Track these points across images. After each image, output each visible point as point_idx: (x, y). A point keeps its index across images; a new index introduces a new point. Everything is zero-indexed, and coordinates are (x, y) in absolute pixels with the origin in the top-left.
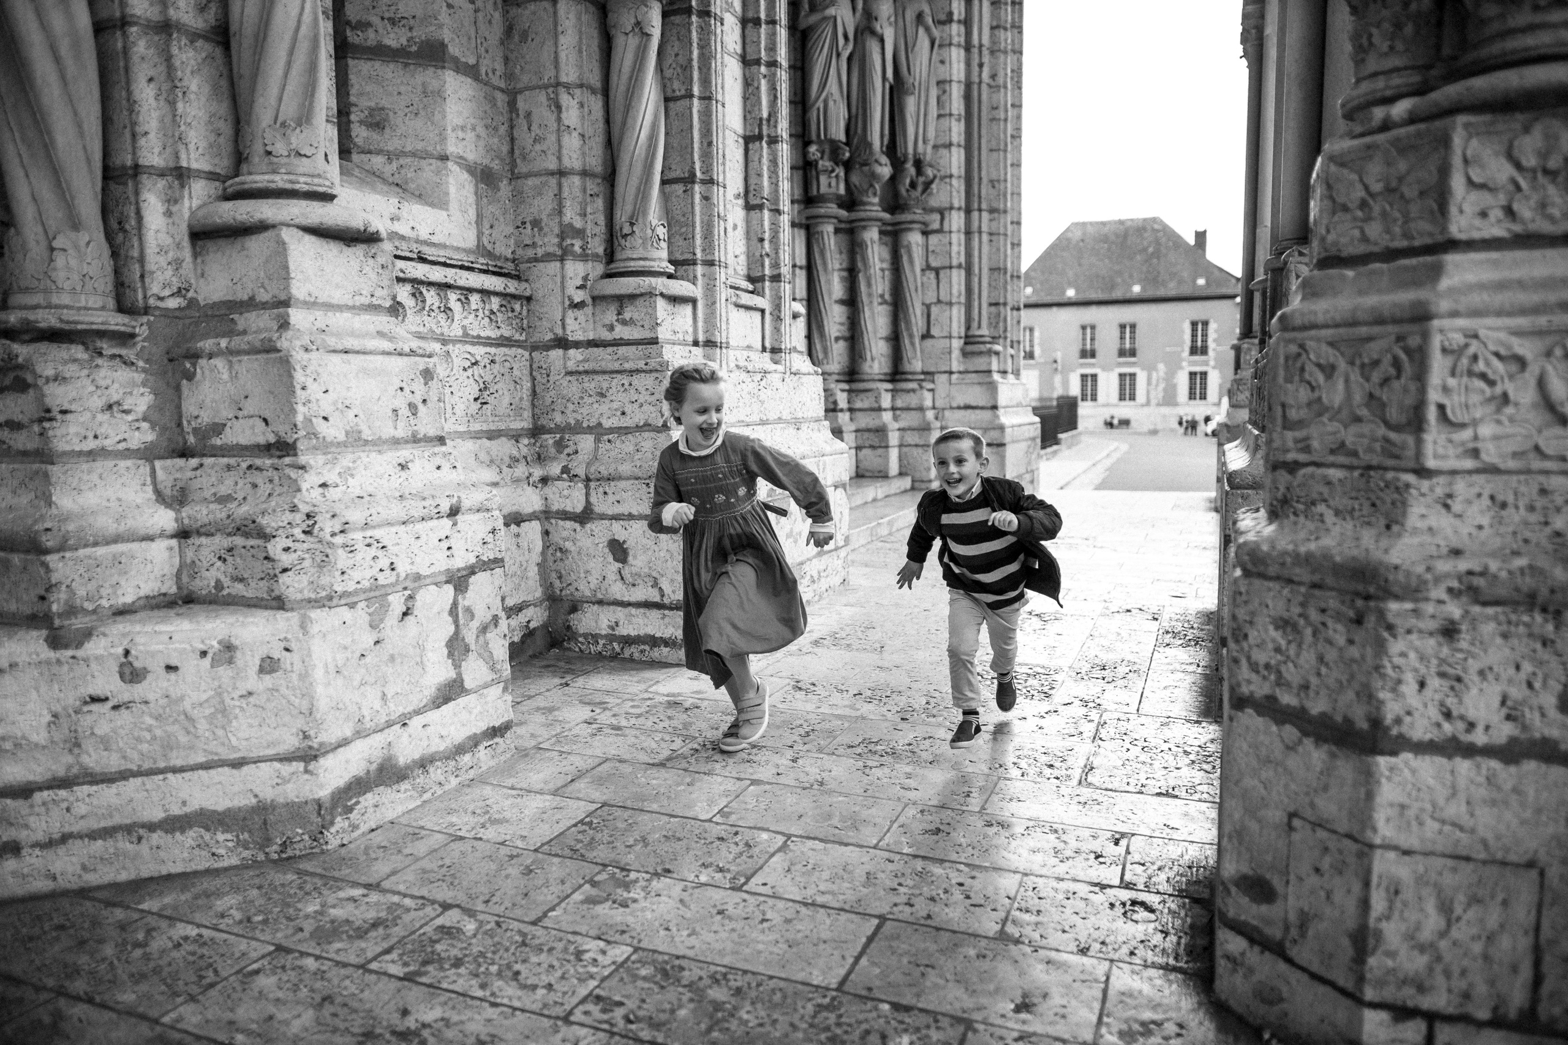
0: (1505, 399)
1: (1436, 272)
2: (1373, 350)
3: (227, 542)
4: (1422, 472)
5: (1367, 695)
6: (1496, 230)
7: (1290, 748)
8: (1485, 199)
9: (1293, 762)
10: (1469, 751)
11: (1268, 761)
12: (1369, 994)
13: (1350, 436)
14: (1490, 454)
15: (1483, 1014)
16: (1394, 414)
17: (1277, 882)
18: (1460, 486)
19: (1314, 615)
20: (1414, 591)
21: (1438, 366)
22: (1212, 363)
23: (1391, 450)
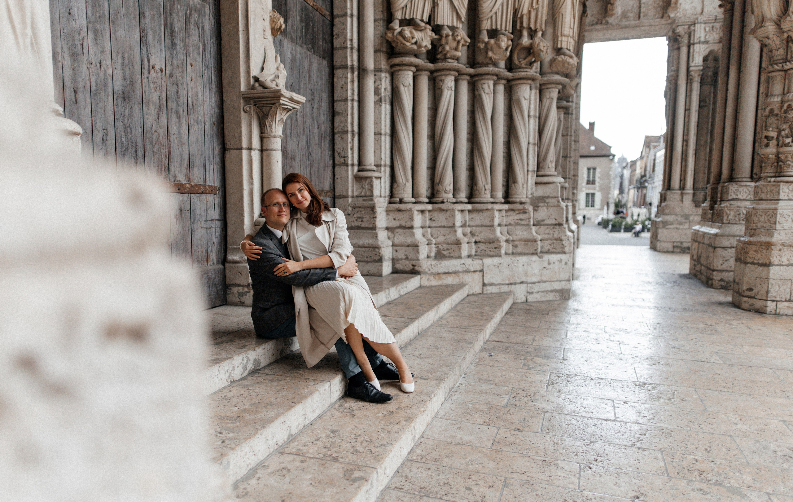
0: (787, 220)
1: (778, 203)
2: (768, 213)
3: (552, 242)
4: (776, 230)
5: (769, 259)
6: (786, 198)
7: (756, 268)
8: (784, 194)
9: (756, 270)
10: (782, 265)
11: (752, 271)
12: (769, 299)
13: (765, 225)
14: (785, 228)
15: (784, 300)
16: (772, 222)
17: (753, 288)
18: (781, 232)
19: (760, 249)
20: (775, 245)
21: (778, 216)
22: (597, 189)
23: (771, 227)
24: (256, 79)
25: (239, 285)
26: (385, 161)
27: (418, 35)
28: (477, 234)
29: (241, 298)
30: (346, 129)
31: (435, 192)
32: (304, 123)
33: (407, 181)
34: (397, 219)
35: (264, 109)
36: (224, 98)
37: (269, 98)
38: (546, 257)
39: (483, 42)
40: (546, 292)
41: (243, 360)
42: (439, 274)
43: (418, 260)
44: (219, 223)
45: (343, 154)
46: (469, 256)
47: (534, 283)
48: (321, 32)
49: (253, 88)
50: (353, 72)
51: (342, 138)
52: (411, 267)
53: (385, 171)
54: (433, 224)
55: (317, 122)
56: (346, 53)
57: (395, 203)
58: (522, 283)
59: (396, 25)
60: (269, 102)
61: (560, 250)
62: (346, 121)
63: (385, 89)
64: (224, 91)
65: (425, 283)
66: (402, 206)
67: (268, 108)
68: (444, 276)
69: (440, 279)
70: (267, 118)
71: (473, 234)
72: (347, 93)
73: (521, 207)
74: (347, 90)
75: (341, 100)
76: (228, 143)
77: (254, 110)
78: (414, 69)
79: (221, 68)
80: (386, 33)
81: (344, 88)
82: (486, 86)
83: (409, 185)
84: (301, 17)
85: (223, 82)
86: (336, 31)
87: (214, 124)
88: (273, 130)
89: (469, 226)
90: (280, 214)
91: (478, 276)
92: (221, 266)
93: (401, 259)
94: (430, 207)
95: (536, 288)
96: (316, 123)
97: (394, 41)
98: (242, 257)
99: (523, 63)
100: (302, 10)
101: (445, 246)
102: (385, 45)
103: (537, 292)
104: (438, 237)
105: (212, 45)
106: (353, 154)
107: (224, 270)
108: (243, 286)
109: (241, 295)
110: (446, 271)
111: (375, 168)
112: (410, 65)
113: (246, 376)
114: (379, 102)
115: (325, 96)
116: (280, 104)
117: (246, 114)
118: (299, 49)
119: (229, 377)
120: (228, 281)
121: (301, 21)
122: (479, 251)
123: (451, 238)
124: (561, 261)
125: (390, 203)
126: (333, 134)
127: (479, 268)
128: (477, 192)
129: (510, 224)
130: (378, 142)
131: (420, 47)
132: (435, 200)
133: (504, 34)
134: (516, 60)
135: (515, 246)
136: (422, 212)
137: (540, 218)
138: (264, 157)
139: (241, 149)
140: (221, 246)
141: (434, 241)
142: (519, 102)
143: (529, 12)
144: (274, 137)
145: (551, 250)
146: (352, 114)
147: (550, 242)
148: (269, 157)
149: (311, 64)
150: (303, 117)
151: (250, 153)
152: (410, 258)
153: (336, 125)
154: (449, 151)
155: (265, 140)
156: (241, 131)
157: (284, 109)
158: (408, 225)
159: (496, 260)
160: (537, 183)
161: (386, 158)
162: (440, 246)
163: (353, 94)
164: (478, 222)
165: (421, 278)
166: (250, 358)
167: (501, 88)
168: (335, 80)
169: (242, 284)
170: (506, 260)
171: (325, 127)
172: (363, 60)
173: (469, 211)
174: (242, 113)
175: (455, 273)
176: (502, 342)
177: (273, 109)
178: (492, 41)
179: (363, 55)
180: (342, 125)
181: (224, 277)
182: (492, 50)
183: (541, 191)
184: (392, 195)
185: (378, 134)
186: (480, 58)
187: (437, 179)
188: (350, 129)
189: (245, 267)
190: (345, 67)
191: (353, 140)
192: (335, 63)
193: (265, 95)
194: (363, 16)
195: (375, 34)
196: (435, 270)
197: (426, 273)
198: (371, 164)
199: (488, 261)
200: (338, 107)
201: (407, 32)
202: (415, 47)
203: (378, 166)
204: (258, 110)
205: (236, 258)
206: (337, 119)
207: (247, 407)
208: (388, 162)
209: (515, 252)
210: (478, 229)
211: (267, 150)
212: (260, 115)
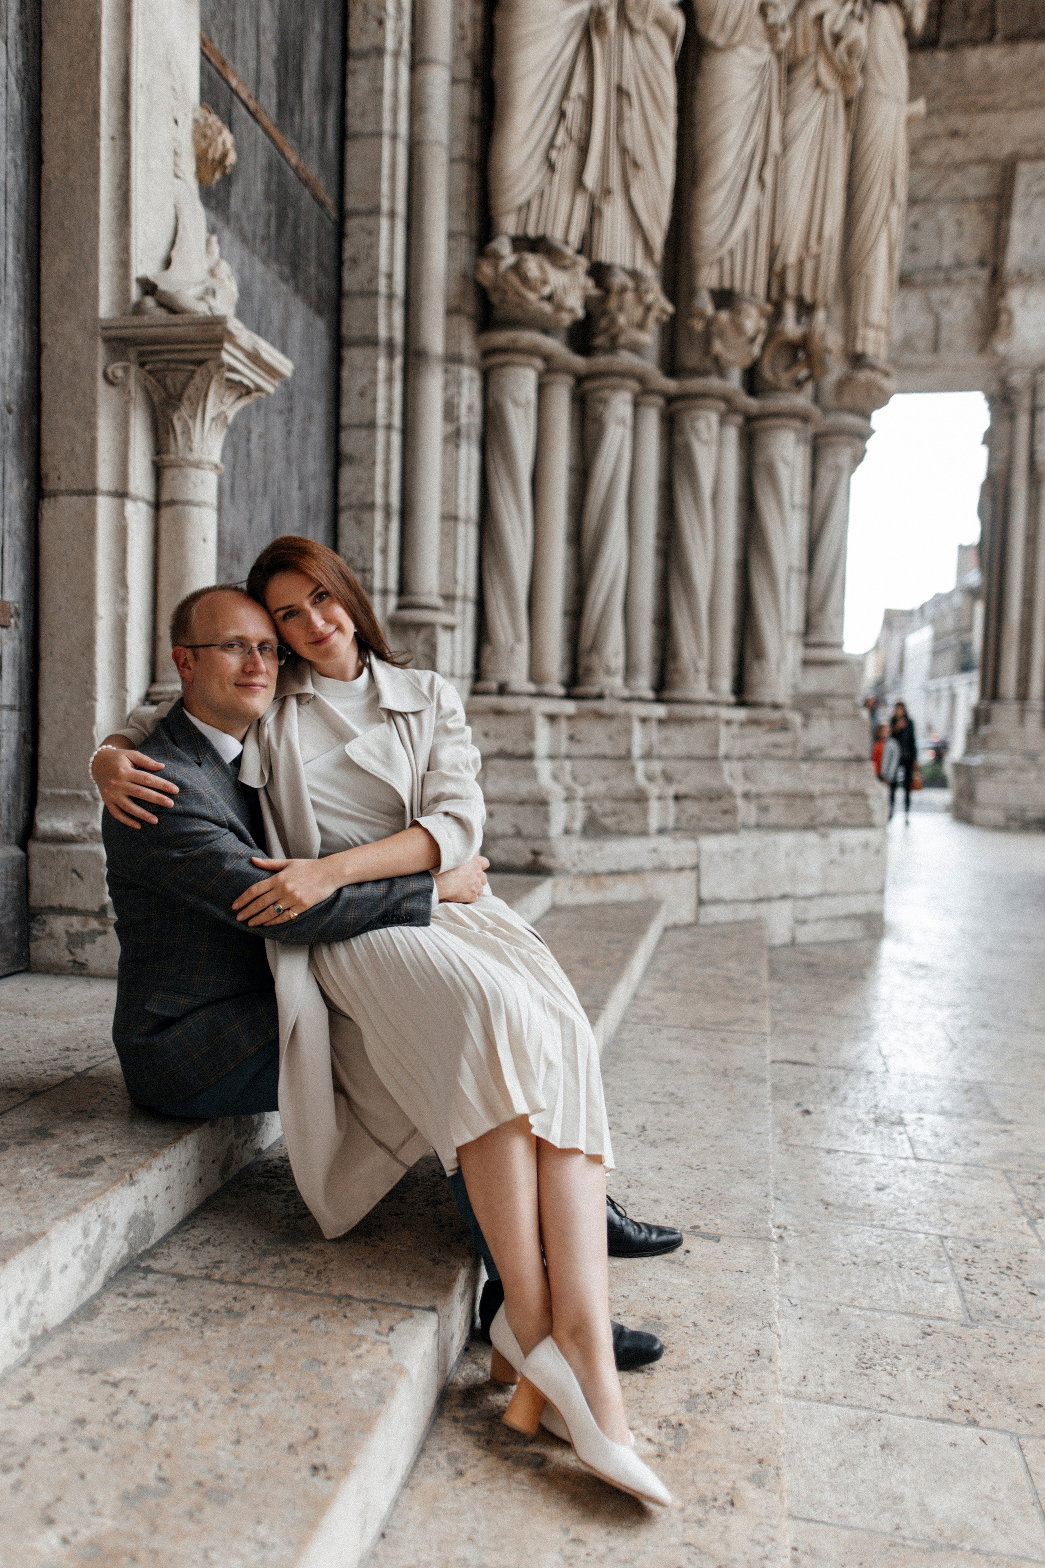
24: (149, 288)
25: (72, 911)
26: (465, 587)
27: (557, 279)
28: (677, 777)
29: (78, 951)
30: (369, 500)
31: (581, 671)
32: (267, 467)
33: (518, 639)
34: (492, 734)
35: (169, 381)
36: (46, 339)
37: (186, 342)
38: (837, 836)
39: (702, 315)
40: (834, 919)
41: (86, 1233)
42: (596, 875)
43: (545, 837)
44: (14, 716)
45: (360, 563)
46: (662, 831)
47: (809, 898)
48: (313, 242)
49: (138, 309)
50: (391, 356)
51: (359, 522)
52: (529, 857)
53: (464, 612)
54: (577, 750)
55: (300, 470)
56: (375, 307)
57: (486, 693)
58: (784, 897)
59: (503, 246)
60: (187, 356)
61: (860, 819)
62: (371, 479)
63: (470, 408)
64: (45, 317)
65: (567, 898)
66: (506, 702)
67: (181, 377)
68: (609, 881)
69: (600, 887)
70: (176, 408)
71: (668, 778)
72: (374, 408)
73: (776, 715)
74: (374, 400)
75: (360, 426)
76: (53, 476)
77: (137, 380)
78: (539, 363)
79: (38, 246)
80: (477, 268)
81: (367, 394)
82: (701, 425)
83: (523, 650)
84: (267, 186)
85: (43, 288)
86: (349, 250)
87: (10, 411)
88: (196, 445)
89: (659, 757)
90: (244, 680)
91: (686, 880)
92: (15, 851)
93: (504, 836)
94: (570, 707)
95: (815, 910)
96: (295, 475)
97: (497, 288)
98: (85, 825)
99: (785, 378)
100: (269, 168)
101: (609, 805)
102: (471, 296)
103: (818, 920)
104: (588, 783)
105: (11, 168)
106: (385, 562)
107: (26, 862)
108: (85, 914)
109: (76, 940)
110: (615, 867)
111: (439, 602)
112: (533, 351)
113: (98, 1296)
114: (453, 438)
115: (320, 409)
116: (221, 365)
117: (113, 391)
118: (259, 267)
119: (24, 1324)
120: (36, 897)
121: (268, 196)
122: (684, 819)
123: (624, 785)
124: (866, 845)
125: (474, 692)
126: (335, 512)
127: (690, 861)
128: (677, 677)
129: (749, 757)
130: (449, 538)
131: (559, 307)
132: (580, 690)
133: (751, 302)
134: (767, 373)
135: (764, 809)
136: (552, 718)
137: (814, 744)
138: (164, 524)
139: (93, 492)
140: (16, 787)
141: (580, 792)
142: (771, 471)
143: (801, 262)
144: (198, 465)
145: (842, 820)
146: (387, 462)
147: (839, 800)
148: (180, 524)
149: (287, 319)
150: (265, 449)
151: (123, 506)
152: (525, 832)
153: (344, 487)
154: (616, 572)
155: (168, 474)
156: (94, 440)
157: (232, 385)
158: (522, 749)
159: (727, 842)
160: (806, 663)
161: (466, 583)
162: (595, 806)
163: (390, 412)
164: (681, 748)
165: (555, 886)
166: (112, 1219)
167: (732, 435)
168: (345, 373)
169: (80, 907)
170: (750, 841)
171: (319, 488)
172: (418, 326)
173: (661, 722)
174: (101, 385)
175: (636, 872)
176: (806, 1064)
177: (197, 379)
178: (724, 316)
179: (417, 316)
180: (361, 488)
181: (25, 884)
182: (721, 335)
183: (814, 681)
184: (479, 674)
185: (450, 518)
186: (691, 357)
187: (586, 640)
188: (379, 499)
189: (95, 855)
190: (372, 342)
191: (386, 528)
192: (344, 330)
193: (175, 330)
194: (420, 218)
195: (449, 270)
196: (588, 865)
197: (565, 872)
198: (430, 593)
199: (709, 844)
200: (351, 442)
201: (533, 265)
202: (547, 308)
203: (449, 598)
204: (151, 382)
205: (66, 826)
206: (347, 474)
207: (108, 1523)
208: (472, 590)
209: (763, 821)
210: (681, 766)
211: (172, 503)
212: (156, 398)
